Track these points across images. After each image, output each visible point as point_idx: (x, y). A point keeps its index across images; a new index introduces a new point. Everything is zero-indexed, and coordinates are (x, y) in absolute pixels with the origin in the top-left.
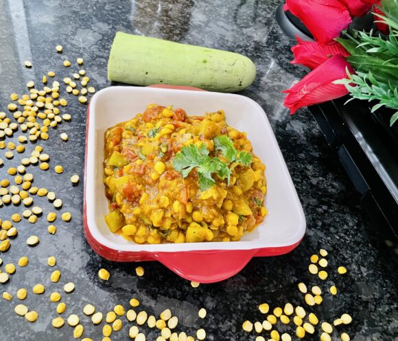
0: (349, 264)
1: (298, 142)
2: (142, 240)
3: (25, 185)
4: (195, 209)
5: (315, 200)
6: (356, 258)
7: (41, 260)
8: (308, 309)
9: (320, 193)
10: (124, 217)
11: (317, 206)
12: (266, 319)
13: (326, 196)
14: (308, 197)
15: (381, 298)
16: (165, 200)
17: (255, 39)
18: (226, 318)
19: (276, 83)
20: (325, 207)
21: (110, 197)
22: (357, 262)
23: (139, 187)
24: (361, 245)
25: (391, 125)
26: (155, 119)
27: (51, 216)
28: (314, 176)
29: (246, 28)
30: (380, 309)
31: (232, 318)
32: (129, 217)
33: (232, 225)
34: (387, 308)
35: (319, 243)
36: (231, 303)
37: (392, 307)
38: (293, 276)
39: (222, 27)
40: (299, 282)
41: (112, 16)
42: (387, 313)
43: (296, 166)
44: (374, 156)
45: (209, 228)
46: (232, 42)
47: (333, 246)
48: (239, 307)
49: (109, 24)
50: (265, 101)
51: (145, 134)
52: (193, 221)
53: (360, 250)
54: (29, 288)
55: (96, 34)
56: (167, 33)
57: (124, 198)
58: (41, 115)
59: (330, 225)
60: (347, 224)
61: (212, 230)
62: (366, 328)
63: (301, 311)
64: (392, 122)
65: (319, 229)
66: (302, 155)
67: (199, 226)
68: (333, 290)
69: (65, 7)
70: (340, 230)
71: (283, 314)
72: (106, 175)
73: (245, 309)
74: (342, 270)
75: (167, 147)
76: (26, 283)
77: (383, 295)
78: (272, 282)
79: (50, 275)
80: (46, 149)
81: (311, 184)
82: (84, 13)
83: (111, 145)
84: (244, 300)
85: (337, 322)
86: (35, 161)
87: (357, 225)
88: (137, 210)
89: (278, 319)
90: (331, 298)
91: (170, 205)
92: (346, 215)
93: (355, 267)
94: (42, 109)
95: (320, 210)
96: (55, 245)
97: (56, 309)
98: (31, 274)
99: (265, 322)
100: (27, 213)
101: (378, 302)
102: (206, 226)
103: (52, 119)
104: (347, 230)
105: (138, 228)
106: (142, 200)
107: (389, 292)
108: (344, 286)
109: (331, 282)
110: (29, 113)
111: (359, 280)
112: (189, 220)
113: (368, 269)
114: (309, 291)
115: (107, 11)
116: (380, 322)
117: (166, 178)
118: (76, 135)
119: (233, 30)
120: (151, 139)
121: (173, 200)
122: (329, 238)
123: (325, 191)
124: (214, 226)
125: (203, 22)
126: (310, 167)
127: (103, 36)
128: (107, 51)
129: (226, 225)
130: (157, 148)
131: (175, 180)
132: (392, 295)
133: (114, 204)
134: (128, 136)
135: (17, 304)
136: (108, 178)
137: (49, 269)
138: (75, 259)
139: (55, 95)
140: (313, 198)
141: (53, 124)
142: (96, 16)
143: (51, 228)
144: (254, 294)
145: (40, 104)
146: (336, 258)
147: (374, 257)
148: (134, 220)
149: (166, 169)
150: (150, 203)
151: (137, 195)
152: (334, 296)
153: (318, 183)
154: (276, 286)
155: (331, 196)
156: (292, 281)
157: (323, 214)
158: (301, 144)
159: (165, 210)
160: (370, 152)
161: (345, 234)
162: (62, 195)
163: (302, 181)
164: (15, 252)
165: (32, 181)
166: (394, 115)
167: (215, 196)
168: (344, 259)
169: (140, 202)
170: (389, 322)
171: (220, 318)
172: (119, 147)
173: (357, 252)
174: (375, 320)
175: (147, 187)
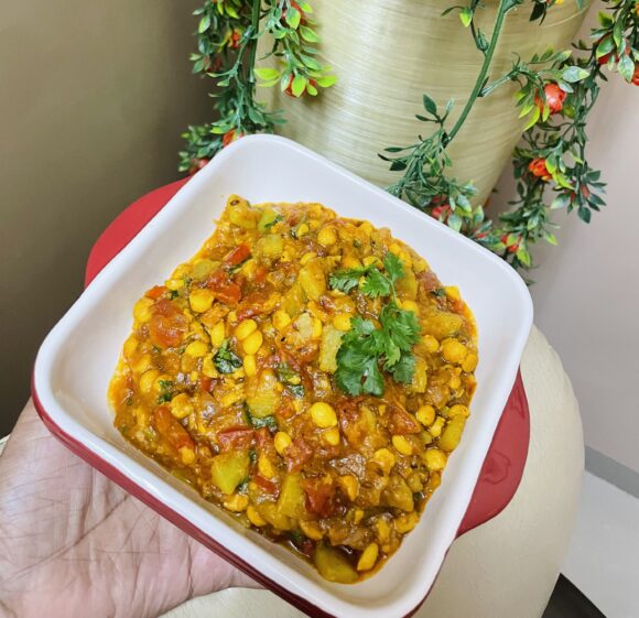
51: (211, 374)
117: (351, 420)
120: (239, 375)
130: (279, 388)
134: (187, 408)
172: (204, 444)
175: (333, 463)
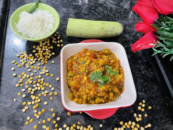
0: (153, 105)
1: (139, 56)
2: (81, 103)
3: (42, 83)
4: (98, 93)
5: (143, 80)
6: (156, 102)
7: (49, 110)
8: (136, 122)
9: (145, 77)
10: (74, 96)
11: (143, 83)
12: (122, 127)
13: (147, 78)
14: (140, 79)
15: (163, 117)
16: (87, 91)
17: (125, 8)
18: (109, 127)
19: (132, 29)
20: (146, 83)
21: (70, 87)
22: (156, 104)
23: (79, 86)
24: (158, 97)
25: (170, 61)
26: (84, 56)
27: (51, 94)
28: (143, 70)
29: (121, 2)
30: (162, 121)
31: (111, 126)
32: (76, 96)
33: (111, 97)
34: (165, 120)
35: (143, 98)
36: (111, 121)
37: (166, 120)
38: (132, 110)
39: (111, 3)
40: (134, 113)
41: (67, 4)
42: (164, 122)
43: (137, 67)
44: (164, 71)
45: (103, 99)
46: (115, 11)
47: (148, 99)
48: (113, 123)
49: (66, 8)
50: (127, 38)
51: (81, 63)
52: (97, 96)
53: (158, 99)
54: (46, 120)
55: (62, 14)
56: (89, 10)
57: (74, 89)
58: (44, 54)
59: (147, 90)
60: (154, 89)
61: (104, 99)
62: (156, 128)
63: (134, 124)
64: (171, 60)
65: (143, 92)
66: (140, 62)
67: (99, 98)
68: (146, 115)
69: (49, 2)
70: (151, 92)
71: (128, 124)
72: (68, 80)
73: (115, 123)
74: (150, 108)
75: (88, 70)
76: (45, 118)
77: (164, 116)
78: (125, 113)
79: (52, 115)
80: (47, 67)
81: (142, 74)
82: (56, 4)
83: (69, 68)
84: (115, 120)
85: (146, 127)
86: (44, 73)
87: (158, 89)
88: (78, 94)
89: (126, 126)
90: (145, 118)
91: (90, 92)
92: (154, 86)
93: (155, 106)
94: (44, 51)
95: (144, 84)
96: (53, 104)
97: (55, 126)
98: (47, 115)
99: (122, 128)
100: (43, 93)
101: (161, 119)
102: (102, 98)
103: (48, 55)
104: (154, 92)
105: (79, 99)
106: (80, 90)
107: (166, 115)
108: (150, 113)
109: (146, 112)
110: (40, 54)
111: (156, 111)
112: (96, 97)
113: (160, 106)
114: (138, 116)
115: (65, 1)
116: (162, 125)
117: (88, 82)
118: (57, 61)
119: (115, 4)
120: (83, 65)
121: (90, 90)
122: (146, 95)
123: (147, 76)
124: (105, 98)
125: (103, 2)
126: (142, 67)
127: (64, 14)
128: (66, 22)
129: (109, 97)
130: (84, 70)
131: (91, 83)
132: (167, 116)
133: (71, 91)
134: (75, 64)
135: (43, 125)
136: (69, 81)
137: (52, 113)
138: (60, 108)
139: (48, 45)
140: (142, 79)
141: (49, 57)
142: (61, 5)
143: (51, 98)
144: (118, 118)
145: (43, 49)
146: (148, 103)
147: (162, 101)
148: (78, 97)
149: (88, 79)
150: (82, 92)
151: (78, 88)
152: (146, 117)
153: (145, 73)
154: (126, 115)
155: (149, 78)
156: (132, 112)
157: (145, 86)
158: (140, 57)
159: (87, 94)
160: (162, 69)
161: (153, 93)
162: (54, 85)
163: (139, 73)
164: (41, 107)
165: (43, 81)
166: (172, 57)
167: (105, 88)
168: (151, 103)
169: (79, 91)
170: (165, 125)
171: (107, 127)
172: (72, 69)
173: (156, 100)
174: (159, 125)
175: (81, 85)
